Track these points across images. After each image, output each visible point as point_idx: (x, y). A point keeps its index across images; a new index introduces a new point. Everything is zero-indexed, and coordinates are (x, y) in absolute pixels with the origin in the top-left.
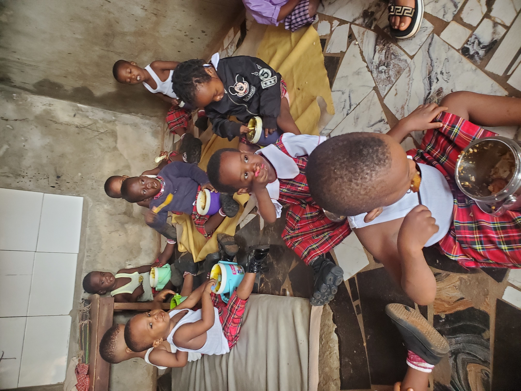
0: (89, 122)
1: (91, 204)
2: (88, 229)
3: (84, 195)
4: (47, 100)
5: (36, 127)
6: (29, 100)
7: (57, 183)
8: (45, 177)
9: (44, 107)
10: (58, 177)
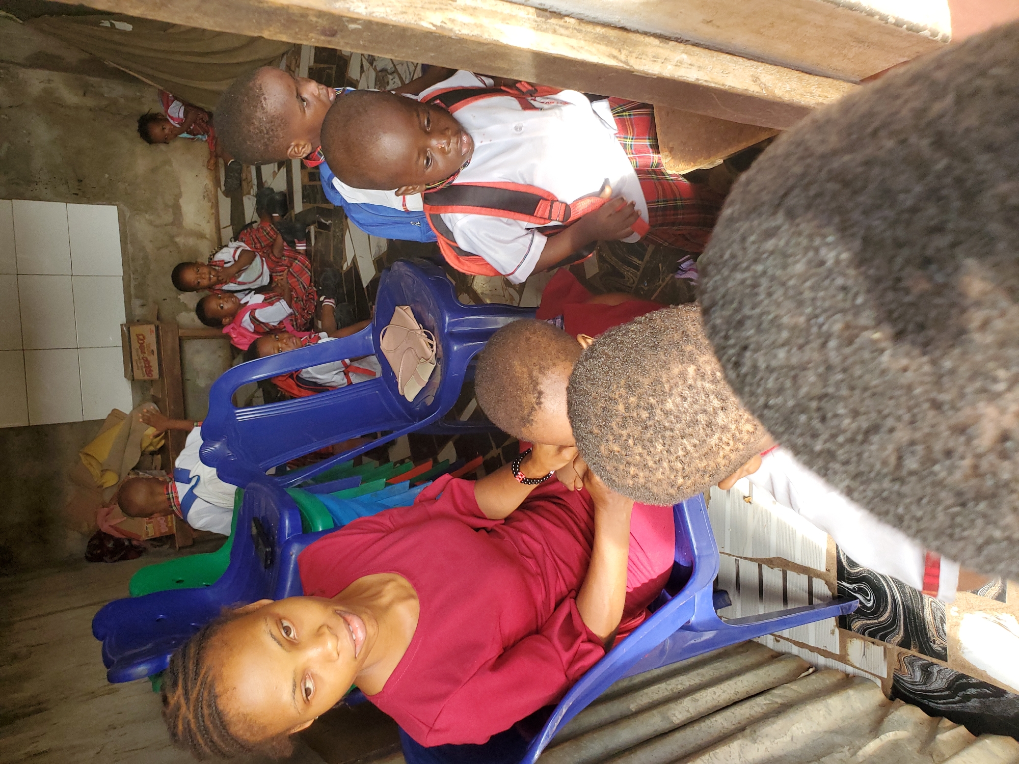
0: (105, 103)
1: (128, 215)
2: (129, 246)
3: (117, 203)
4: (44, 74)
5: (38, 115)
6: (21, 76)
7: (79, 189)
8: (64, 181)
9: (42, 85)
10: (80, 181)
